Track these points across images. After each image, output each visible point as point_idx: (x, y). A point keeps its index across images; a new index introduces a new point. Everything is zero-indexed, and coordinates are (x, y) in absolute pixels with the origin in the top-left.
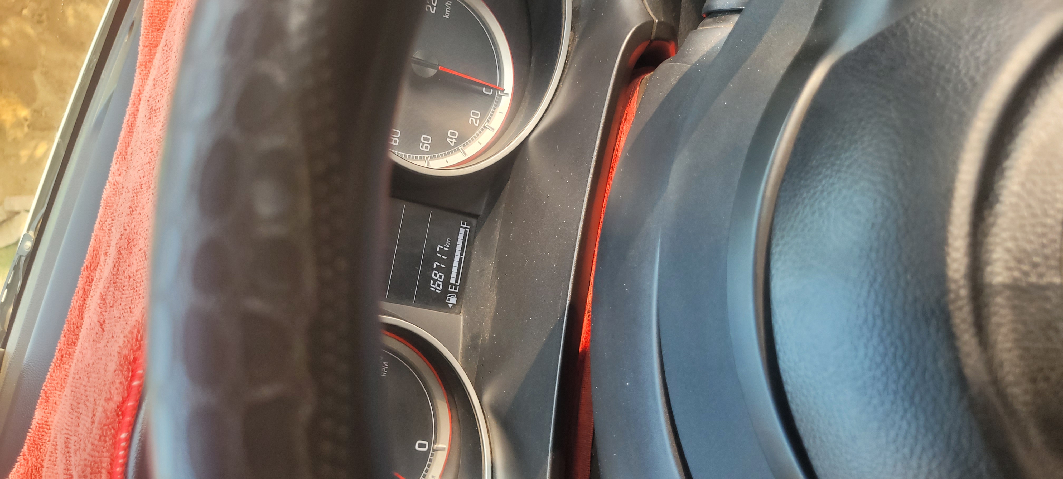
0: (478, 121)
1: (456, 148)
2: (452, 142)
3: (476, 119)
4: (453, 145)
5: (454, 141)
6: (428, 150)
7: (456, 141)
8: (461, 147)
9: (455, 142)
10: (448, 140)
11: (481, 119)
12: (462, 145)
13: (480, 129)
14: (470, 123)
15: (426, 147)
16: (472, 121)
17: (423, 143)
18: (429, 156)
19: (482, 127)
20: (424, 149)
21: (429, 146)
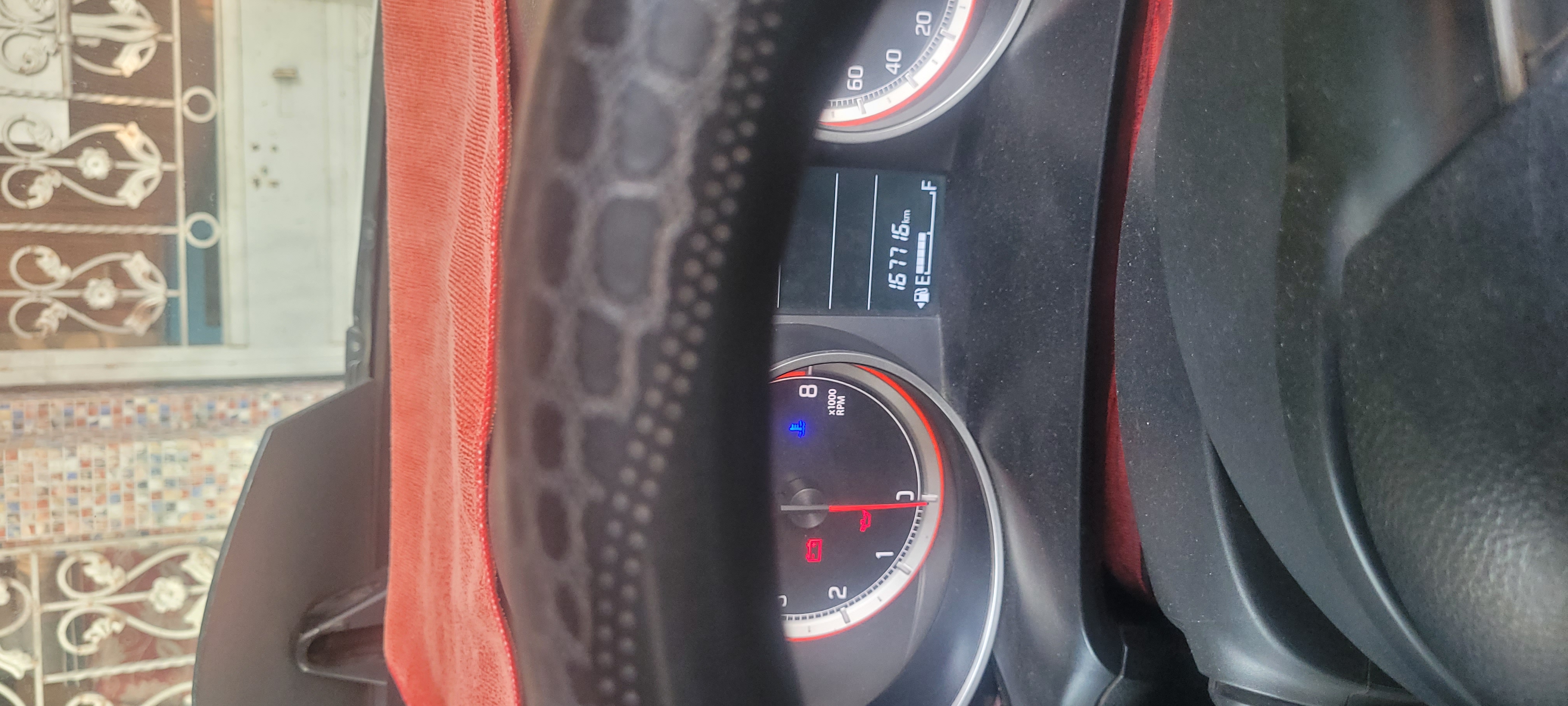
0: (929, 27)
1: (900, 77)
2: (893, 68)
3: (926, 26)
4: (895, 72)
7: (899, 66)
8: (908, 74)
9: (898, 69)
10: (888, 66)
11: (934, 24)
12: (909, 69)
13: (933, 40)
14: (917, 33)
15: (858, 84)
16: (920, 29)
17: (852, 80)
18: (863, 96)
19: (936, 36)
20: (854, 88)
21: (861, 82)
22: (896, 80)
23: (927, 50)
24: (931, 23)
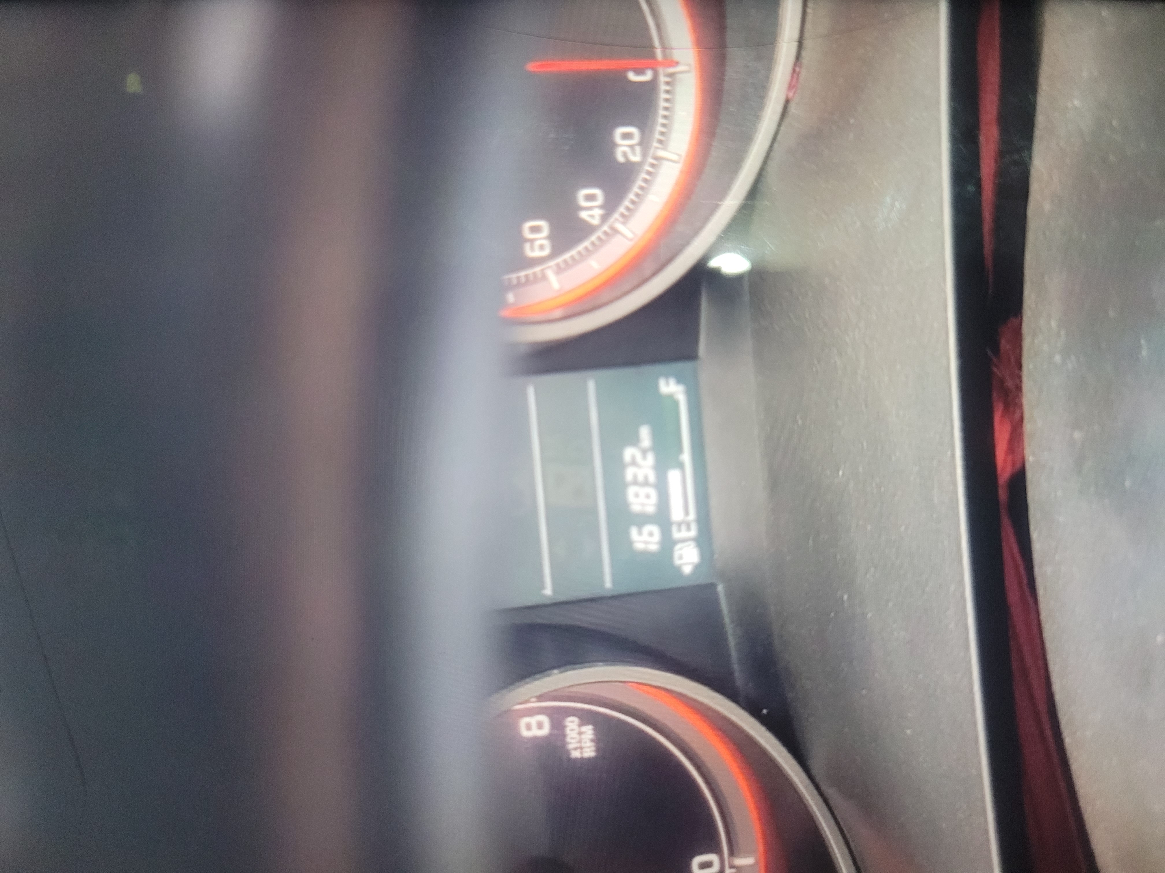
0: (638, 149)
1: (605, 228)
2: (592, 216)
3: (632, 147)
4: (596, 222)
5: (598, 212)
6: (546, 252)
7: (601, 212)
8: (617, 222)
9: (601, 216)
10: (584, 215)
11: (645, 143)
12: (616, 215)
13: (647, 167)
14: (621, 159)
15: (542, 247)
16: (625, 154)
17: (532, 241)
18: (552, 263)
19: (650, 160)
20: (537, 254)
21: (546, 243)
22: (599, 233)
23: (640, 182)
24: (640, 144)
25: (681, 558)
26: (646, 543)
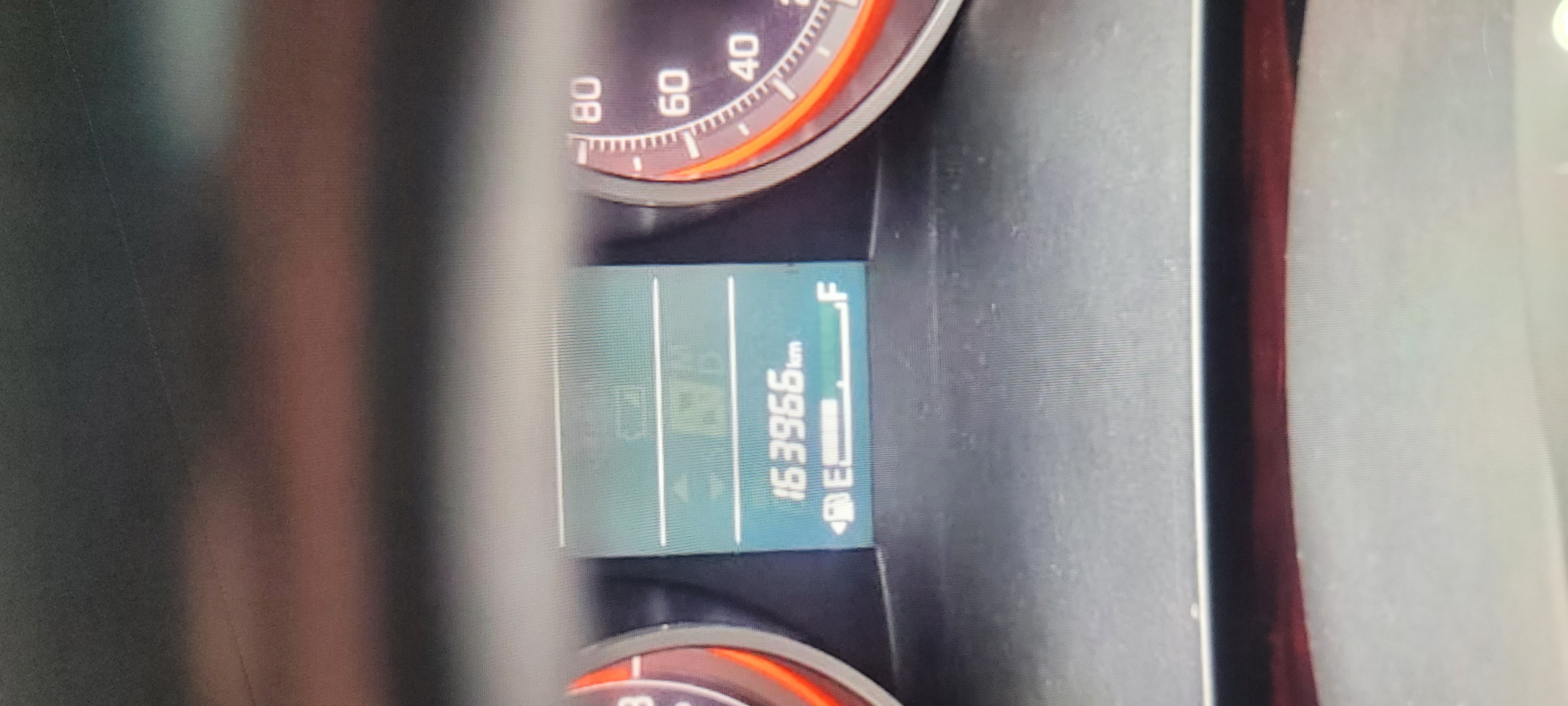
1: (760, 84)
2: (745, 70)
4: (749, 77)
5: (752, 65)
6: (686, 110)
7: (756, 65)
9: (755, 70)
10: (734, 67)
12: (775, 70)
13: (816, 13)
14: (784, 1)
15: (680, 104)
17: (668, 96)
18: (692, 125)
19: (820, 4)
20: (672, 112)
21: (686, 100)
22: (753, 91)
23: (807, 31)
25: (831, 512)
26: (788, 489)
